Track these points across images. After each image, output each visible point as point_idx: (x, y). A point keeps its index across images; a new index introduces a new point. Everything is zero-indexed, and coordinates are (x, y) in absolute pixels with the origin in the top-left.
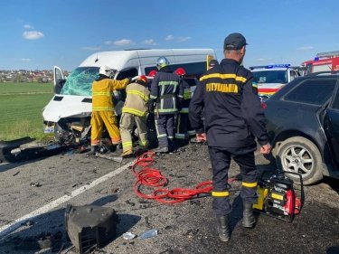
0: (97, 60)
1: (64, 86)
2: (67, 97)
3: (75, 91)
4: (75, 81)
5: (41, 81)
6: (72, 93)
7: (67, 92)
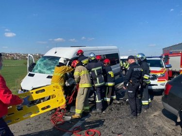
0: (56, 52)
1: (35, 67)
2: (37, 75)
3: (42, 70)
4: (42, 64)
5: (13, 59)
6: (40, 72)
7: (37, 71)
